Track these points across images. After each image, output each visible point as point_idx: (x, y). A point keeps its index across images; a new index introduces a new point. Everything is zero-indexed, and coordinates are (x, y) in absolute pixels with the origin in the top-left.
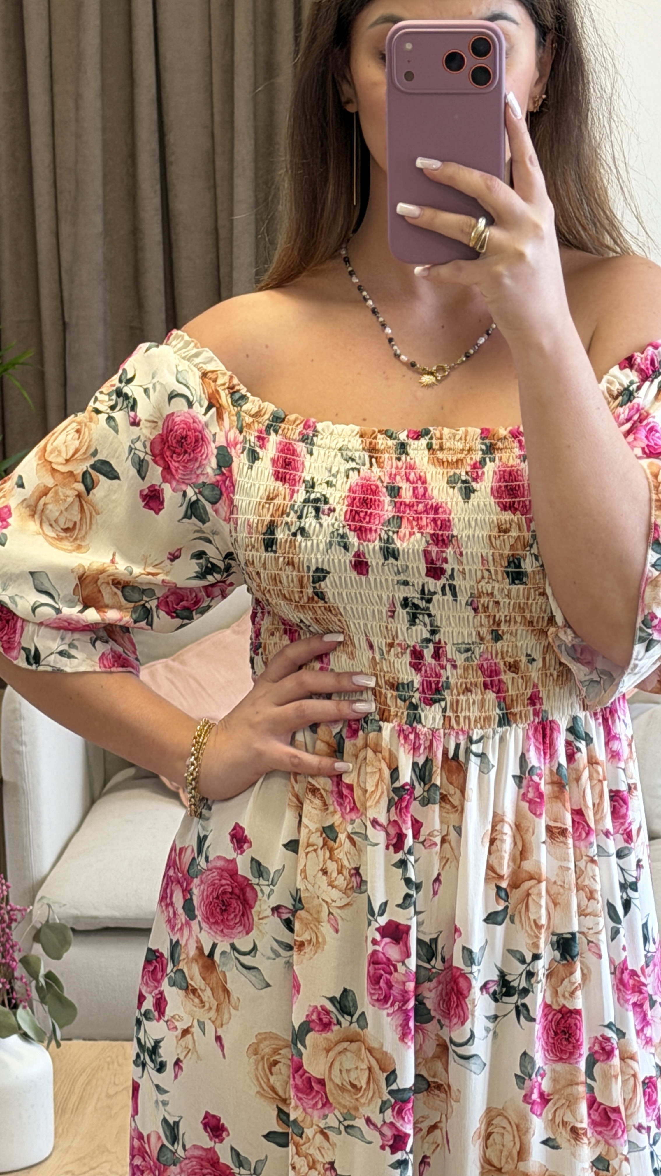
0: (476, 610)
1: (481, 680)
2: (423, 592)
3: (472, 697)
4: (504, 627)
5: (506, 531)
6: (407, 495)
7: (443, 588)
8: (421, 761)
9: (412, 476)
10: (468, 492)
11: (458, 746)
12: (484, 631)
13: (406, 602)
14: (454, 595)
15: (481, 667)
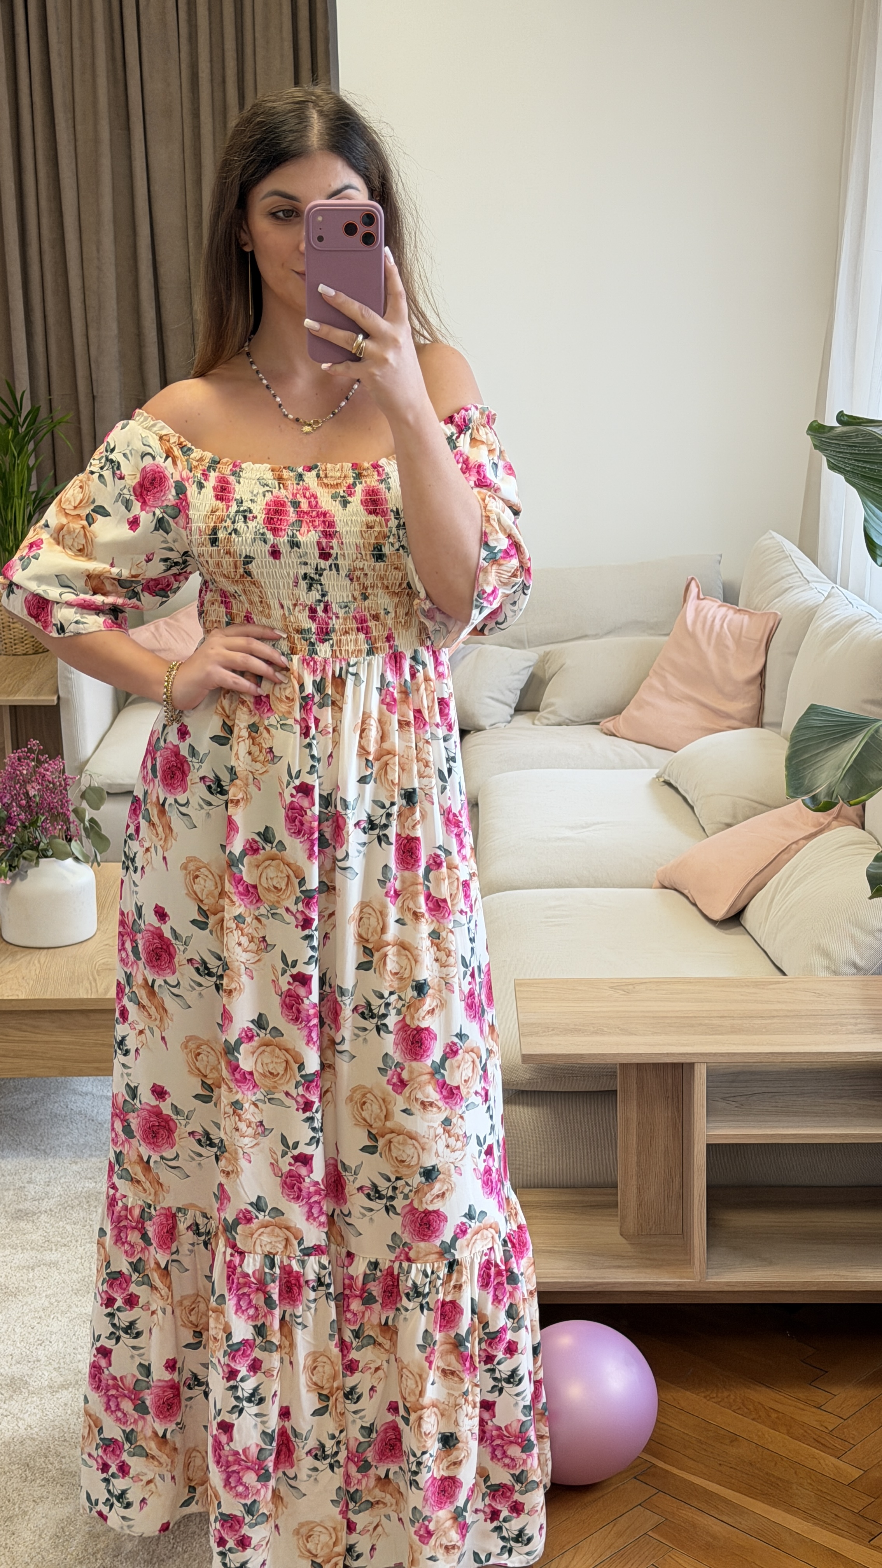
0: (351, 580)
1: (355, 626)
2: (317, 569)
3: (349, 637)
4: (369, 591)
5: (372, 527)
6: (305, 506)
7: (330, 566)
8: (318, 679)
9: (308, 495)
10: (345, 503)
11: (341, 669)
12: (357, 594)
13: (305, 576)
14: (338, 570)
15: (355, 618)
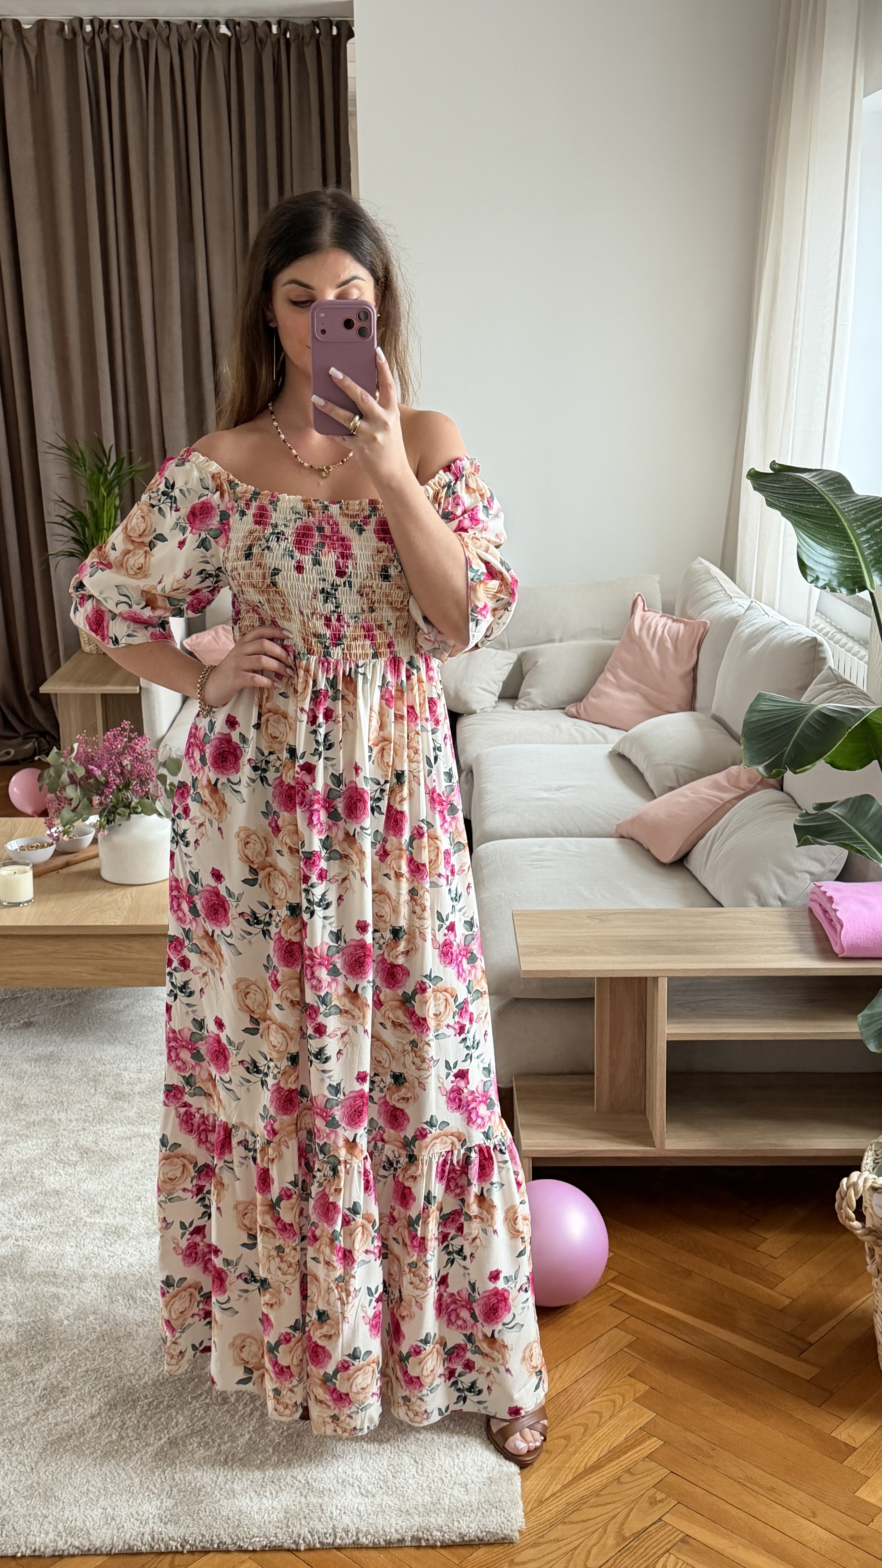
1: (363, 633)
3: (358, 643)
7: (345, 583)
13: (323, 591)
15: (363, 627)
